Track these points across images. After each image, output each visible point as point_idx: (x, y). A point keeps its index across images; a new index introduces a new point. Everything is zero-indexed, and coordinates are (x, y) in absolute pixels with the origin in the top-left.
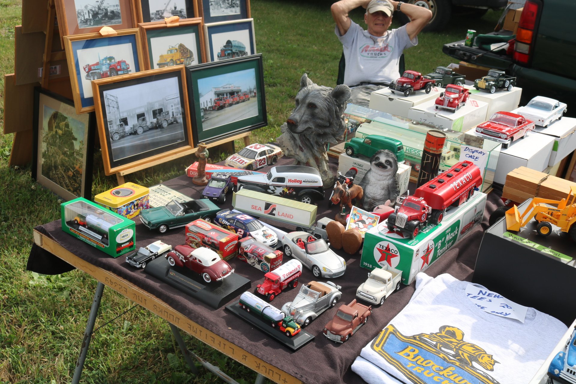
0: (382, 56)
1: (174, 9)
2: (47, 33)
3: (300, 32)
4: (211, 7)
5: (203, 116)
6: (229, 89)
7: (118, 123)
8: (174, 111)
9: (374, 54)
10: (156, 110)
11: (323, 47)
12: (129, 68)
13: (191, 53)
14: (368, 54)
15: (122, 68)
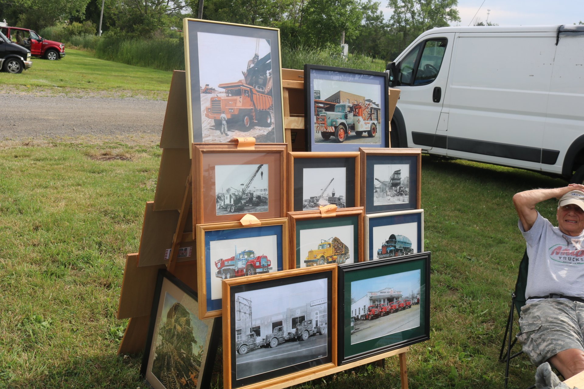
0: (578, 262)
1: (331, 196)
2: (181, 211)
3: (458, 207)
4: (375, 195)
5: (353, 327)
6: (387, 295)
7: (249, 333)
8: (318, 319)
9: (567, 259)
10: (297, 318)
11: (485, 227)
12: (270, 265)
13: (346, 248)
14: (560, 258)
15: (262, 264)
